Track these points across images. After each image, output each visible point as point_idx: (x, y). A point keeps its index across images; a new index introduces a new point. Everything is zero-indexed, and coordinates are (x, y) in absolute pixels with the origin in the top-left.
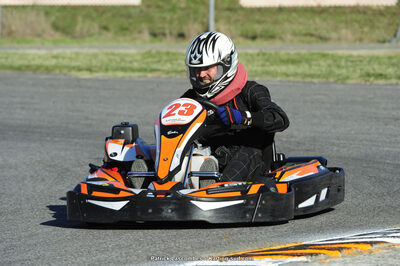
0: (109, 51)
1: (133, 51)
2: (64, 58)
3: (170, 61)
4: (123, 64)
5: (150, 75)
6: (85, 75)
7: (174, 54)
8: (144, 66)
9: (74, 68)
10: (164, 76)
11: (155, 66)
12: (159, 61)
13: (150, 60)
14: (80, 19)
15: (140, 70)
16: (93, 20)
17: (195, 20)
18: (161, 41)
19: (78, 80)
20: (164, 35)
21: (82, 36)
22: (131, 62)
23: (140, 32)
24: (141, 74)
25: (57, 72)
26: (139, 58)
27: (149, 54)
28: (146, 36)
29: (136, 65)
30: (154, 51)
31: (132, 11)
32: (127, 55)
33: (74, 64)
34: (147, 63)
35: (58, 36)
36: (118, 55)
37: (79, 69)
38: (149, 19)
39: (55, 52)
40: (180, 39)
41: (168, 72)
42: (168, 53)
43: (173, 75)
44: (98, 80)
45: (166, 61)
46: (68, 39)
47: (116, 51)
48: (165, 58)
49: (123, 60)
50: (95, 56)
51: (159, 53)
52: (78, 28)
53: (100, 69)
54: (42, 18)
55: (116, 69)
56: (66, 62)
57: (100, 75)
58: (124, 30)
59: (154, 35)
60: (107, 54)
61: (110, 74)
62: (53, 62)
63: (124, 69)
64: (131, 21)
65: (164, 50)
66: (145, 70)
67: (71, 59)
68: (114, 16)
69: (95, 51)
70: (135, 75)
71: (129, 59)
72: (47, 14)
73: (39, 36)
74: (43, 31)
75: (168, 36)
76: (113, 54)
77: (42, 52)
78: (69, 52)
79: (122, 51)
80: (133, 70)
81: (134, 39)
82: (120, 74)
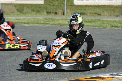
0: (34, 18)
1: (41, 18)
2: (20, 20)
3: (52, 21)
4: (38, 22)
5: (46, 25)
6: (26, 25)
7: (54, 19)
8: (45, 22)
9: (23, 23)
10: (50, 25)
11: (48, 23)
12: (49, 21)
13: (46, 21)
14: (25, 8)
15: (43, 24)
16: (29, 8)
17: (60, 8)
18: (50, 15)
19: (24, 26)
20: (51, 13)
21: (26, 13)
22: (41, 21)
23: (43, 12)
24: (43, 25)
25: (18, 24)
26: (43, 20)
27: (46, 19)
28: (45, 13)
29: (42, 22)
30: (47, 18)
31: (41, 6)
32: (39, 19)
33: (23, 21)
34: (46, 22)
35: (18, 13)
36: (37, 19)
37: (25, 23)
38: (46, 8)
39: (17, 18)
40: (56, 14)
41: (52, 24)
42: (52, 19)
43: (53, 25)
44: (30, 27)
45: (51, 21)
46: (21, 14)
47: (36, 18)
48: (51, 20)
49: (38, 20)
50: (30, 19)
51: (49, 18)
52: (25, 11)
53: (31, 23)
54: (14, 8)
55: (36, 23)
56: (21, 21)
57: (31, 25)
58: (38, 11)
59: (48, 13)
60: (33, 19)
61: (34, 25)
62: (17, 21)
63: (38, 23)
64: (41, 9)
65: (50, 18)
66: (45, 24)
67: (22, 20)
68: (35, 7)
69: (30, 18)
70: (42, 25)
71: (40, 20)
72: (15, 6)
73: (13, 13)
74: (14, 11)
75: (52, 13)
76: (35, 19)
77: (14, 18)
78: (21, 18)
79: (38, 18)
80: (41, 24)
81: (42, 14)
82: (37, 25)
